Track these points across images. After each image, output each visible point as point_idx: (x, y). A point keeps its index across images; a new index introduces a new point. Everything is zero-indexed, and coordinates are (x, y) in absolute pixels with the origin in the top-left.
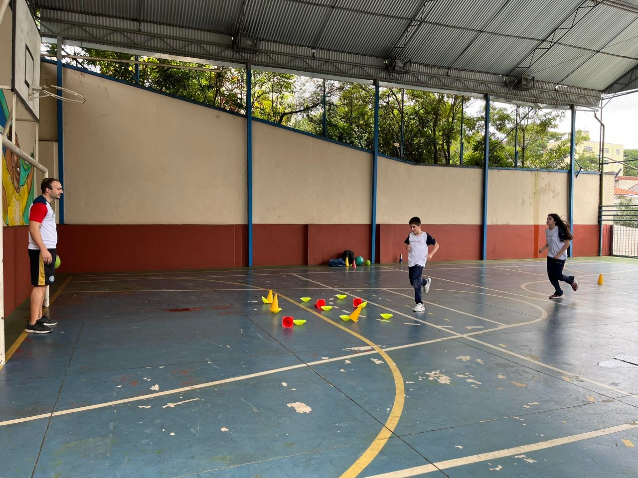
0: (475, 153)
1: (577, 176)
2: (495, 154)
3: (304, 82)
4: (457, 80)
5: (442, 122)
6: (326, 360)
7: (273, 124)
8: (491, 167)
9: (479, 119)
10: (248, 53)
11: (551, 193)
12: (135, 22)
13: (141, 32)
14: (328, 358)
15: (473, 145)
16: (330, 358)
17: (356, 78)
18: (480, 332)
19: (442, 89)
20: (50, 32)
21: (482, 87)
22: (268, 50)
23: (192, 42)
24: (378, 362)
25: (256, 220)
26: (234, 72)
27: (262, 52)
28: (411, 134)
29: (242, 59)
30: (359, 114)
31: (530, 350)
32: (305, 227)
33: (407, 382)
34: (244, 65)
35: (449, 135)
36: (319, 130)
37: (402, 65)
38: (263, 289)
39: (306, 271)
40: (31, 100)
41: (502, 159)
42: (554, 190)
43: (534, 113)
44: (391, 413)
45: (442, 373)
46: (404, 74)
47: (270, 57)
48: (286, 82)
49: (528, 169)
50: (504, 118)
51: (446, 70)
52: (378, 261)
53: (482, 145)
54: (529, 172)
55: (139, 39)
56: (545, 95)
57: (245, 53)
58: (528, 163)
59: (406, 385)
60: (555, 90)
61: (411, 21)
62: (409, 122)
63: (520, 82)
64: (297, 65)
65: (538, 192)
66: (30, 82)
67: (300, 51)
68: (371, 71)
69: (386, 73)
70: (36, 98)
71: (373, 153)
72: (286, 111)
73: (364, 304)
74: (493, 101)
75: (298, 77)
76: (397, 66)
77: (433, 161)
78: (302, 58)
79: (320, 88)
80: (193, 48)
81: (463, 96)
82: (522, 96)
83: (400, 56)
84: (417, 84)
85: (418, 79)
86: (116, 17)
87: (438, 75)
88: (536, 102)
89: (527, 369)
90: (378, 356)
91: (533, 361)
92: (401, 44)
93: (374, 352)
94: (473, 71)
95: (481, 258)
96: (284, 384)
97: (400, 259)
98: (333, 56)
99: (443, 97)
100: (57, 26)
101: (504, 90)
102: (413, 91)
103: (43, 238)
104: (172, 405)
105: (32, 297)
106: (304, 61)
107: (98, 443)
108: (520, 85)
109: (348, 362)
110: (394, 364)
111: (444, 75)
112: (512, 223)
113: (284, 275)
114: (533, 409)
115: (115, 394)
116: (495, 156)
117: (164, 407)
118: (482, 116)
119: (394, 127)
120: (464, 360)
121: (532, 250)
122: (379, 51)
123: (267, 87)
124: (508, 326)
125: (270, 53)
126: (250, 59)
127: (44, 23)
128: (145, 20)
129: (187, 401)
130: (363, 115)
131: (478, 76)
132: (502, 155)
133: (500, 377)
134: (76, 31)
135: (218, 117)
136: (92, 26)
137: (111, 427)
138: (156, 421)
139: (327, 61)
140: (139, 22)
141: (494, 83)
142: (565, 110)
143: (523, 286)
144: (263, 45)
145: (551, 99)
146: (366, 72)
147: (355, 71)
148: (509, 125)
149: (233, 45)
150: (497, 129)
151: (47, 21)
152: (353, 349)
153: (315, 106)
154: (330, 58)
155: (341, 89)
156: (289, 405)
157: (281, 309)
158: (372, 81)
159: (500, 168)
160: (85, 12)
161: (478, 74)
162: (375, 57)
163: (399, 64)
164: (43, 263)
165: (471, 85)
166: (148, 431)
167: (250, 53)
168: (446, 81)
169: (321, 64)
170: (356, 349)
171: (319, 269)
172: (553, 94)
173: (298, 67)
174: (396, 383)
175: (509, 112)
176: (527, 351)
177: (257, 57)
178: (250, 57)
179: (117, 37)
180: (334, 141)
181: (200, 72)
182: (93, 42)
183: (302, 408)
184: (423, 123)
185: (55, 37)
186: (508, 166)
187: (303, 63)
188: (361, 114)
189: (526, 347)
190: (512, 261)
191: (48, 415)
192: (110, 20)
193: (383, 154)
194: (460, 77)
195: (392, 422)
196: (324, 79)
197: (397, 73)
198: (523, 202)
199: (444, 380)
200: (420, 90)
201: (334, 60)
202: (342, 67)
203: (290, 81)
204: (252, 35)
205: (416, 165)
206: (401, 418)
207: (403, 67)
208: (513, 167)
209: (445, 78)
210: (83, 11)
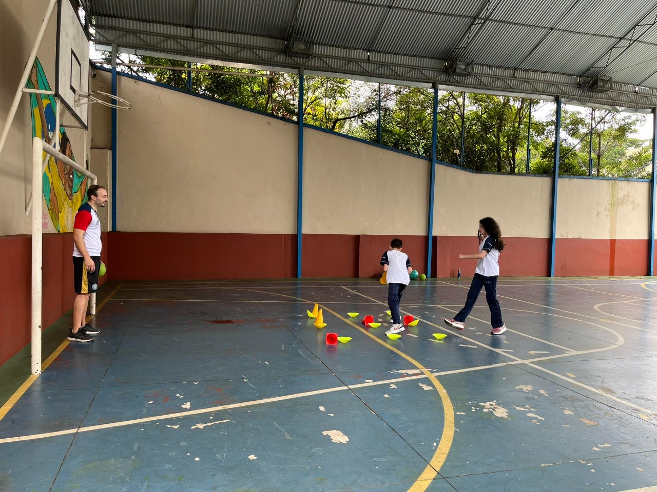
0: (544, 160)
2: (567, 161)
3: (358, 86)
4: (525, 82)
5: (507, 128)
6: (369, 383)
7: (326, 130)
8: (561, 176)
9: (548, 124)
10: (300, 57)
11: (630, 204)
12: (189, 29)
13: (194, 38)
14: (372, 381)
15: (542, 152)
16: (374, 381)
17: (414, 81)
18: (545, 358)
19: (507, 91)
20: (105, 39)
21: (553, 89)
22: (321, 54)
23: (244, 47)
24: (426, 388)
25: (306, 230)
26: (287, 77)
27: (315, 57)
28: (473, 140)
29: (294, 64)
30: (416, 119)
31: (603, 382)
32: (357, 238)
33: (458, 413)
34: (296, 71)
35: (514, 141)
36: (374, 136)
37: (464, 67)
38: (309, 302)
39: (357, 284)
40: (78, 106)
41: (574, 167)
42: (633, 202)
43: (611, 117)
44: (438, 448)
45: (498, 404)
46: (465, 76)
47: (324, 61)
48: (339, 87)
49: (604, 178)
50: (576, 122)
51: (511, 72)
52: (434, 275)
53: (552, 151)
54: (606, 181)
55: (191, 45)
56: (623, 98)
57: (297, 57)
58: (604, 171)
59: (456, 417)
60: (635, 92)
61: (475, 19)
62: (471, 128)
63: (595, 82)
64: (351, 69)
65: (615, 204)
66: (76, 87)
67: (356, 54)
68: (430, 74)
69: (446, 75)
70: (84, 104)
71: (431, 160)
72: (340, 117)
73: (415, 323)
74: (565, 104)
75: (352, 81)
76: (458, 68)
77: (497, 169)
78: (357, 61)
79: (375, 93)
80: (245, 54)
81: (531, 99)
82: (598, 98)
83: (462, 57)
84: (480, 87)
85: (481, 81)
86: (170, 24)
87: (503, 76)
88: (613, 104)
89: (598, 405)
90: (427, 381)
91: (605, 395)
92: (463, 44)
93: (423, 376)
94: (542, 72)
95: (549, 274)
96: (322, 408)
97: (459, 274)
98: (389, 58)
99: (508, 100)
100: (112, 32)
101: (578, 92)
102: (476, 94)
103: (87, 246)
104: (201, 426)
105: (75, 305)
106: (359, 65)
107: (119, 466)
108: (596, 86)
109: (393, 386)
110: (445, 391)
111: (510, 77)
112: (585, 236)
113: (332, 288)
114: (604, 452)
115: (145, 411)
116: (567, 163)
117: (192, 428)
118: (552, 121)
119: (454, 133)
120: (525, 390)
121: (608, 268)
122: (439, 52)
123: (320, 92)
124: (578, 353)
125: (324, 58)
126: (303, 63)
127: (99, 30)
128: (198, 26)
129: (216, 422)
130: (420, 120)
131: (548, 77)
132: (575, 162)
133: (567, 412)
134: (130, 39)
135: (269, 123)
136: (146, 33)
137: (135, 448)
138: (182, 443)
139: (382, 64)
140: (192, 29)
141: (566, 84)
142: (647, 113)
143: (596, 307)
144: (316, 49)
145: (630, 102)
146: (424, 75)
147: (413, 74)
148: (583, 130)
149: (285, 49)
150: (569, 135)
151: (101, 29)
152: (400, 372)
153: (370, 111)
154: (387, 61)
155: (398, 93)
156: (325, 433)
157: (325, 325)
158: (431, 84)
159: (572, 176)
160: (139, 19)
161: (548, 75)
162: (435, 58)
163: (461, 66)
164: (86, 271)
165: (541, 86)
166: (172, 454)
167: (303, 58)
168: (512, 83)
169: (377, 67)
170: (404, 372)
171: (370, 282)
172: (632, 97)
173: (352, 71)
174: (445, 413)
175: (582, 116)
176: (600, 382)
177: (310, 62)
178: (303, 61)
179: (171, 44)
180: (389, 148)
181: (252, 78)
182: (147, 49)
183: (338, 437)
184: (486, 128)
185: (110, 45)
186: (581, 175)
187: (358, 67)
188: (418, 120)
189: (599, 378)
190: (584, 279)
191: (74, 431)
192: (163, 27)
193: (441, 162)
194: (528, 79)
195: (438, 461)
196: (380, 83)
197: (458, 76)
198: (598, 214)
199: (501, 412)
200: (483, 93)
201: (390, 63)
202: (399, 70)
203: (344, 86)
204: (306, 39)
205: (477, 173)
206: (449, 455)
207: (465, 69)
208: (587, 176)
209: (511, 80)
210: (137, 18)
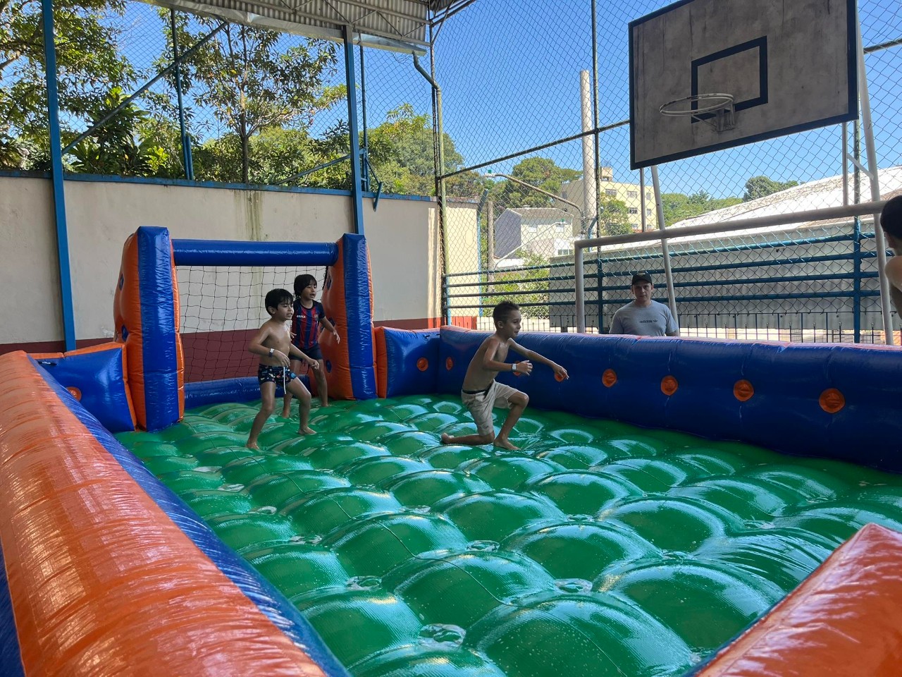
1: (375, 205)
54: (228, 191)
